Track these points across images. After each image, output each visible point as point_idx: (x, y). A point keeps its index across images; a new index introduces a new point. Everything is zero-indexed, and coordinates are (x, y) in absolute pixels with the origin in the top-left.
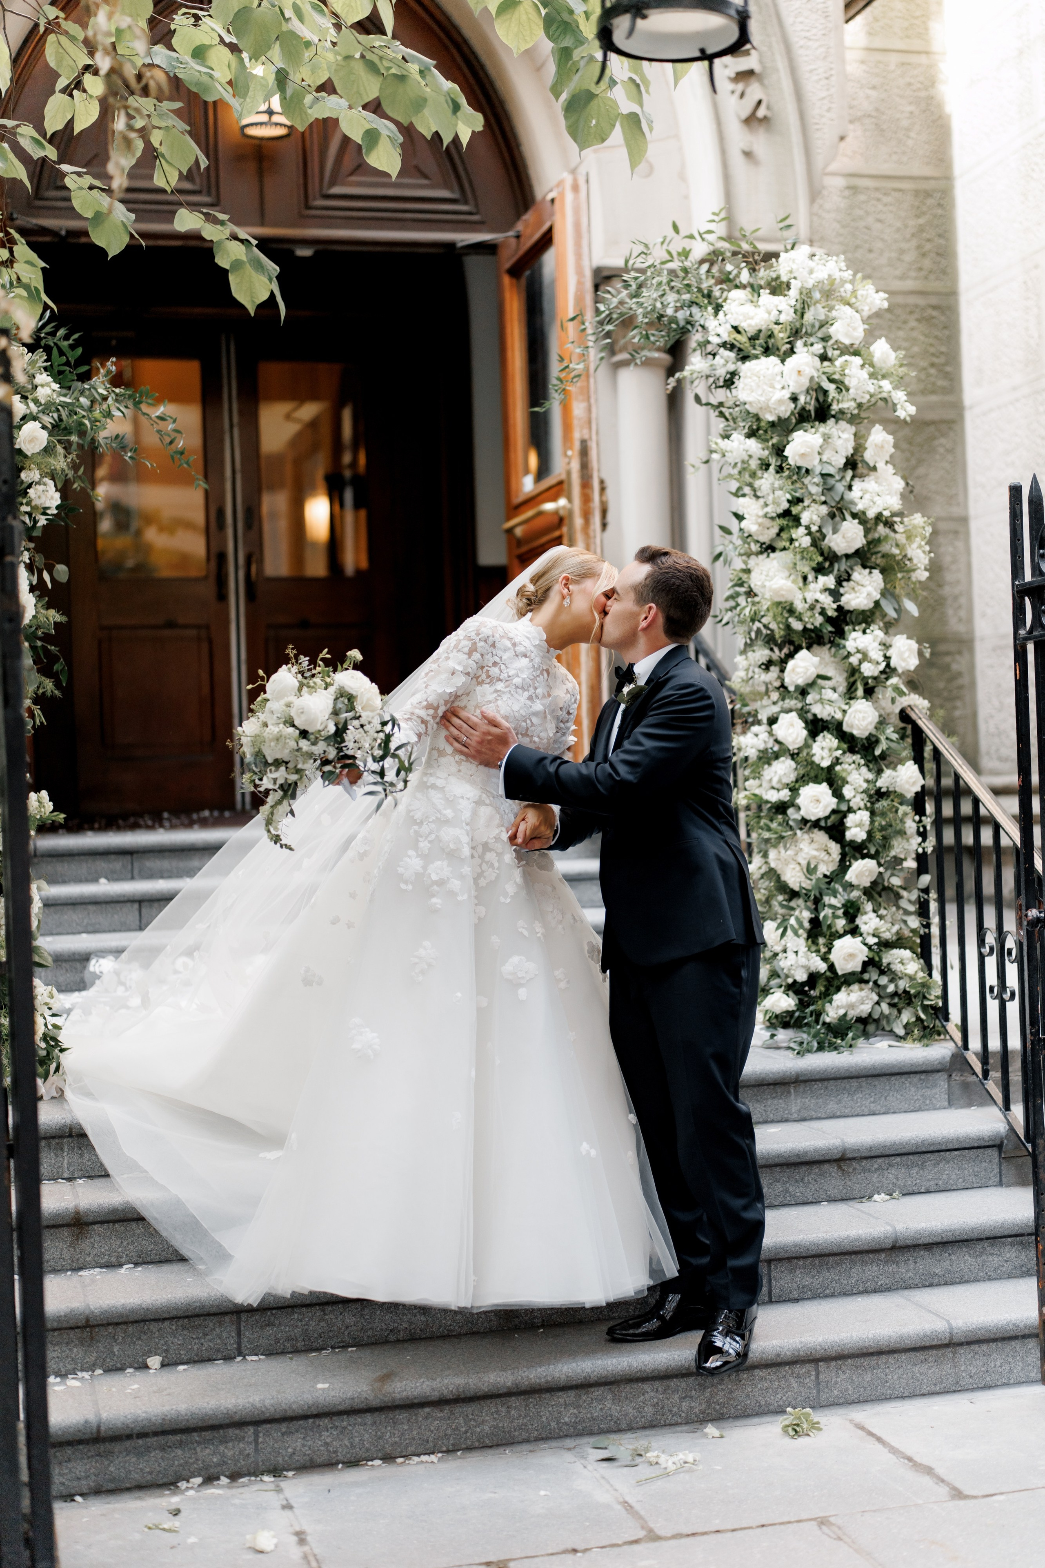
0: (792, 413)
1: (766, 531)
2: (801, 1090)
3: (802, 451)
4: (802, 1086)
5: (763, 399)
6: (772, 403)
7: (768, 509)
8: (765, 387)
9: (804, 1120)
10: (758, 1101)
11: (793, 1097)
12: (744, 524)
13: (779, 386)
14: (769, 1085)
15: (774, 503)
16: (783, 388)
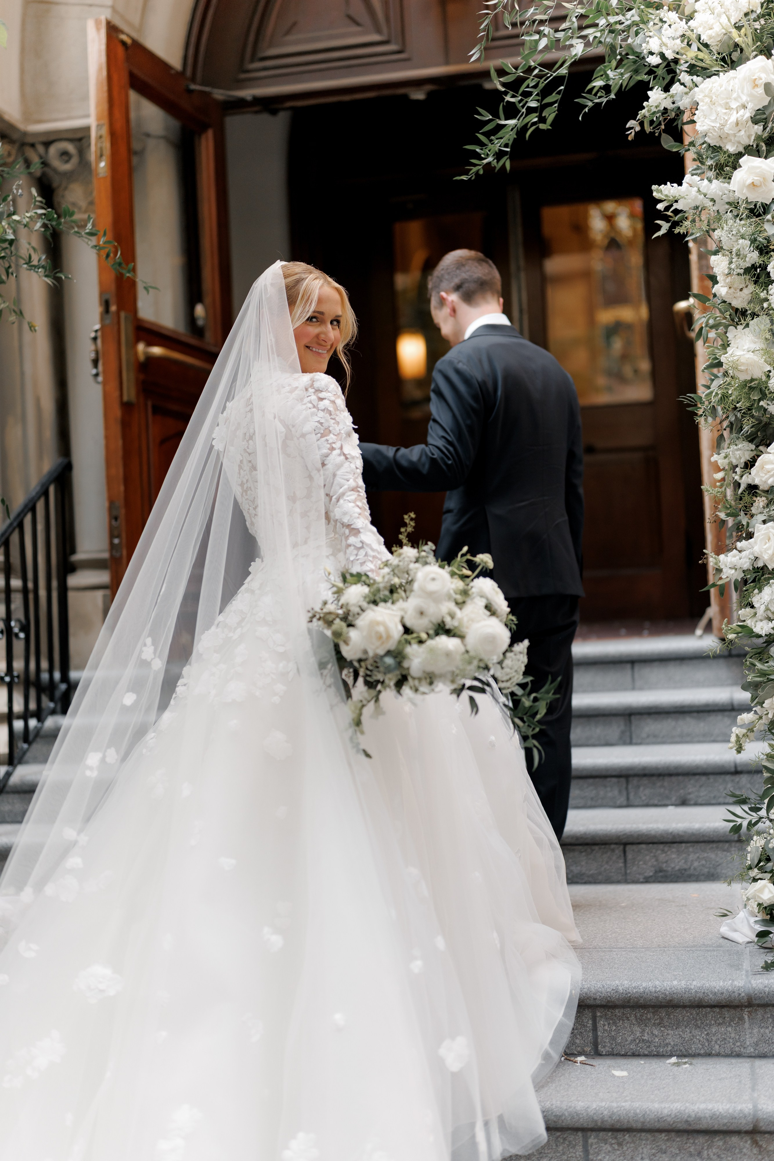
0: (758, 138)
1: (739, 293)
2: (759, 1016)
3: (749, 181)
4: (760, 1012)
5: (718, 125)
6: (726, 129)
7: (733, 266)
8: (719, 109)
9: (763, 1056)
10: (697, 1027)
11: (747, 1025)
12: (716, 289)
13: (734, 105)
14: (712, 1006)
15: (738, 255)
16: (744, 107)
